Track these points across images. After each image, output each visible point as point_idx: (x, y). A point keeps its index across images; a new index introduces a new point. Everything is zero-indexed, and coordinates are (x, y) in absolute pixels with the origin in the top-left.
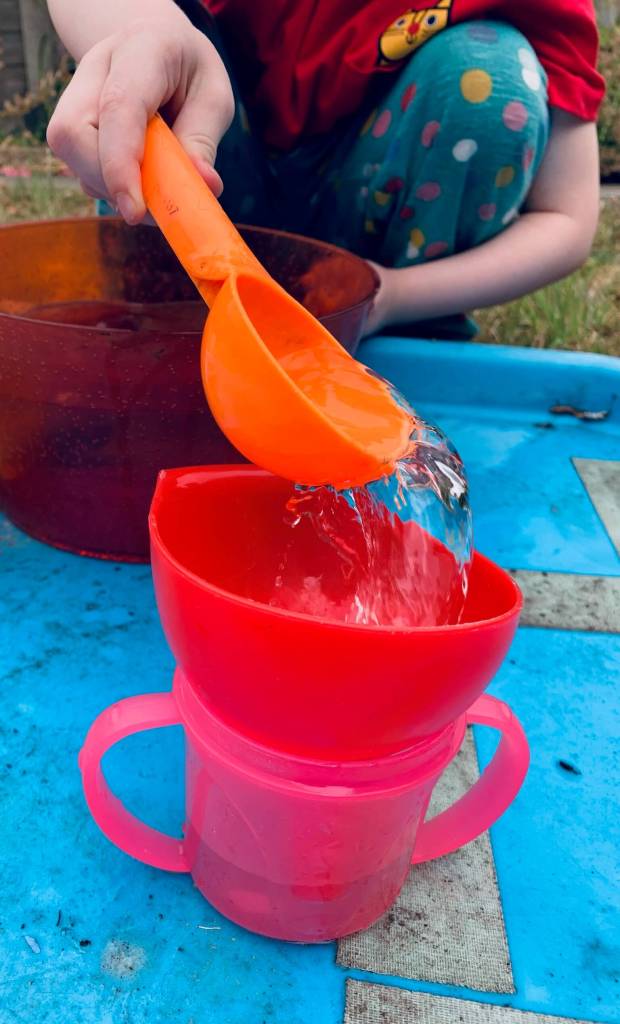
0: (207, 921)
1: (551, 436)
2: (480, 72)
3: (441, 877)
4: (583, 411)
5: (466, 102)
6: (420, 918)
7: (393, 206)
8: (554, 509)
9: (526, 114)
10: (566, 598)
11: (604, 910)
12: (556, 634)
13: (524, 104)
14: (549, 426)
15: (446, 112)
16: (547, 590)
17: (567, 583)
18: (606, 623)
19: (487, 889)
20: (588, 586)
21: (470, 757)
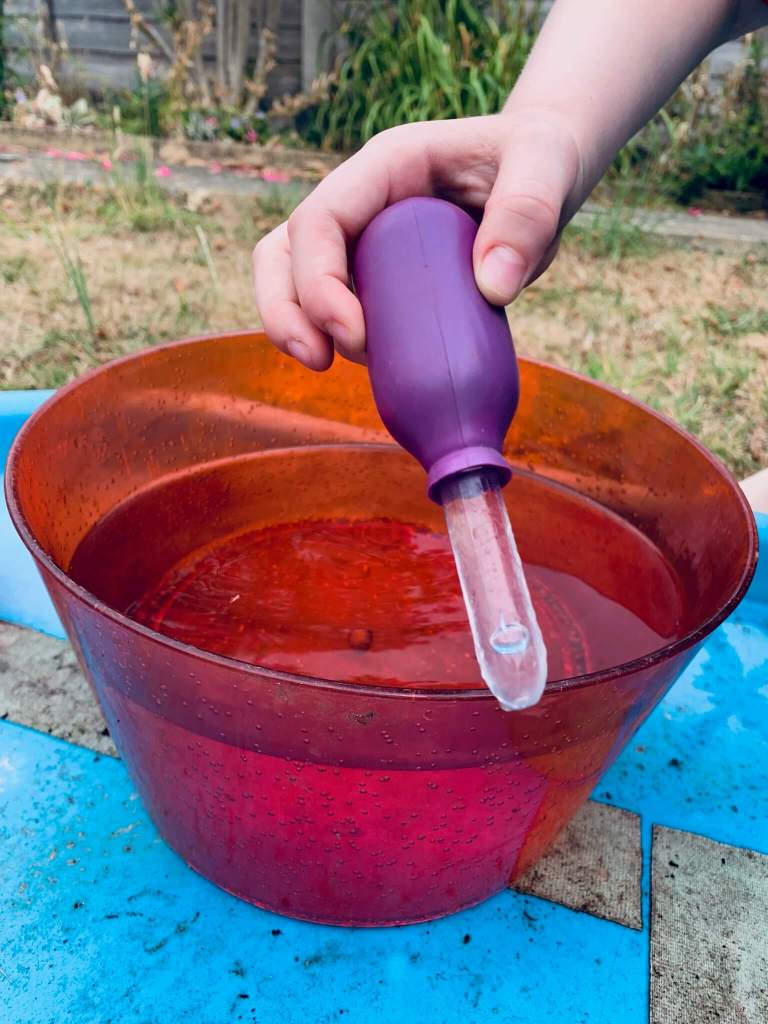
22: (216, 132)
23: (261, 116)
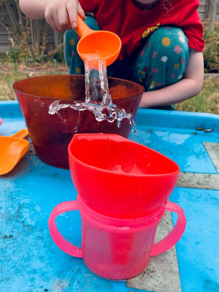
0: (87, 273)
1: (196, 136)
2: (167, 38)
3: (160, 260)
4: (205, 129)
5: (163, 46)
6: (153, 272)
7: (147, 75)
8: (197, 156)
9: (181, 49)
10: (200, 180)
11: (210, 270)
12: (197, 190)
13: (180, 46)
14: (196, 133)
15: (158, 49)
16: (195, 178)
17: (201, 176)
18: (212, 187)
19: (174, 263)
20: (207, 176)
21: (170, 224)
22: (33, 61)
23: (45, 56)
